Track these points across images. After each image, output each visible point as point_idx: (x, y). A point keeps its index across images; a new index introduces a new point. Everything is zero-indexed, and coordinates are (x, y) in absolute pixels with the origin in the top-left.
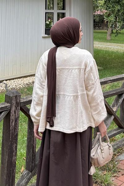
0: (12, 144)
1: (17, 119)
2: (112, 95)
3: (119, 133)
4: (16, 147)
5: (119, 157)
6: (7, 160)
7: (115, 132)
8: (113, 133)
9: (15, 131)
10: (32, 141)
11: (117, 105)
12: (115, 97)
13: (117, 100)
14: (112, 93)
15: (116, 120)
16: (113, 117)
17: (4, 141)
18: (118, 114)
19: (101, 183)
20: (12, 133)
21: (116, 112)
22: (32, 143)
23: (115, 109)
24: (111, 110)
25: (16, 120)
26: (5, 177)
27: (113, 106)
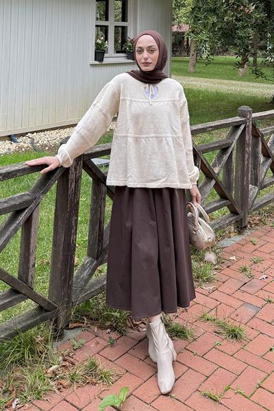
0: (70, 217)
1: (78, 179)
2: (213, 149)
3: (221, 207)
4: (77, 220)
5: (222, 242)
6: (63, 240)
7: (216, 205)
8: (213, 206)
9: (75, 196)
10: (99, 213)
11: (220, 164)
12: (218, 151)
13: (220, 158)
14: (213, 146)
15: (217, 186)
16: (213, 182)
17: (59, 212)
18: (221, 177)
19: (198, 278)
20: (71, 200)
21: (218, 174)
22: (98, 216)
23: (216, 170)
24: (211, 170)
25: (78, 180)
26: (59, 265)
27: (215, 165)
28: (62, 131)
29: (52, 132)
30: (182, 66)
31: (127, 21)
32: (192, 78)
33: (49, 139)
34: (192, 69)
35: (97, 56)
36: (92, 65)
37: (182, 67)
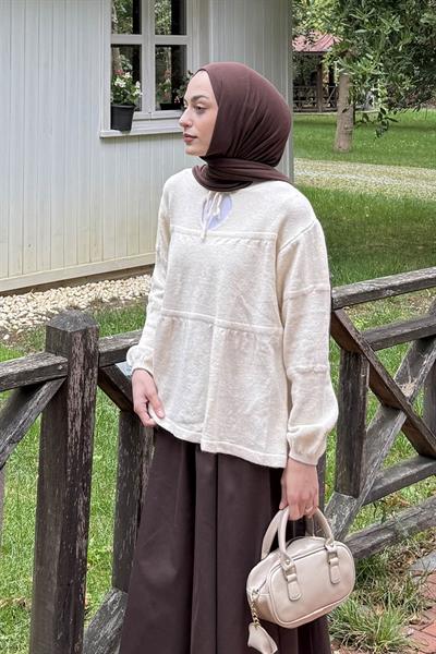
0: (73, 497)
1: (89, 410)
2: (400, 340)
3: (421, 476)
4: (87, 504)
5: (425, 560)
6: (58, 548)
7: (409, 472)
8: (403, 475)
9: (81, 450)
10: (136, 488)
11: (415, 375)
12: (411, 345)
13: (415, 361)
14: (398, 332)
15: (410, 428)
16: (401, 419)
17: (47, 485)
18: (419, 407)
19: (370, 642)
20: (74, 457)
21: (412, 399)
22: (137, 497)
23: (407, 390)
24: (395, 391)
25: (87, 411)
26: (51, 607)
27: (403, 379)
28: (39, 296)
29: (17, 298)
30: (319, 134)
31: (184, 34)
32: (344, 166)
33: (11, 315)
34: (342, 143)
35: (116, 117)
36: (106, 140)
37: (318, 137)
